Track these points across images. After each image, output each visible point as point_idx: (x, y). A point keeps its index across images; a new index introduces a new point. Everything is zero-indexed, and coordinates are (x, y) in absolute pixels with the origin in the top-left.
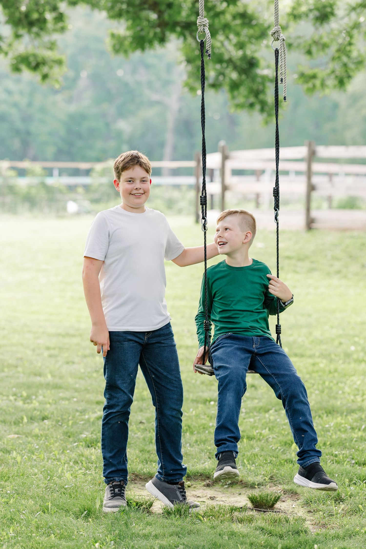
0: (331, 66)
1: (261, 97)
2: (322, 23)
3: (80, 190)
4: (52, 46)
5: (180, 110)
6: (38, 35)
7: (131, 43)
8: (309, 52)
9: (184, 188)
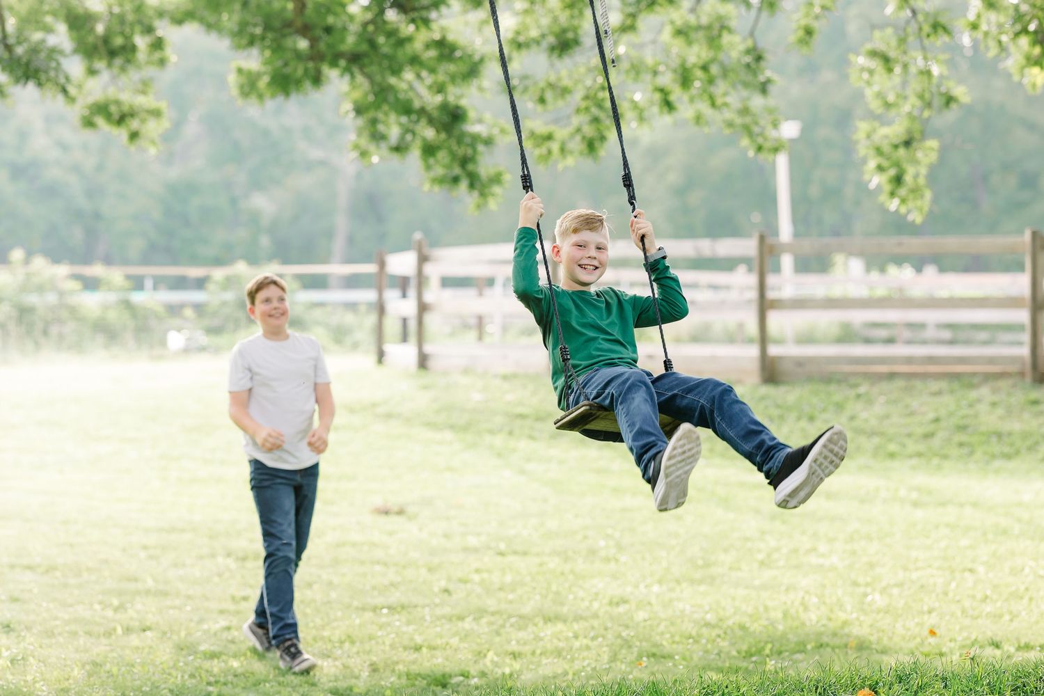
0: (576, 121)
1: (470, 167)
2: (560, 56)
3: (189, 312)
4: (144, 87)
5: (359, 176)
6: (123, 69)
7: (270, 84)
8: (542, 100)
9: (363, 308)
